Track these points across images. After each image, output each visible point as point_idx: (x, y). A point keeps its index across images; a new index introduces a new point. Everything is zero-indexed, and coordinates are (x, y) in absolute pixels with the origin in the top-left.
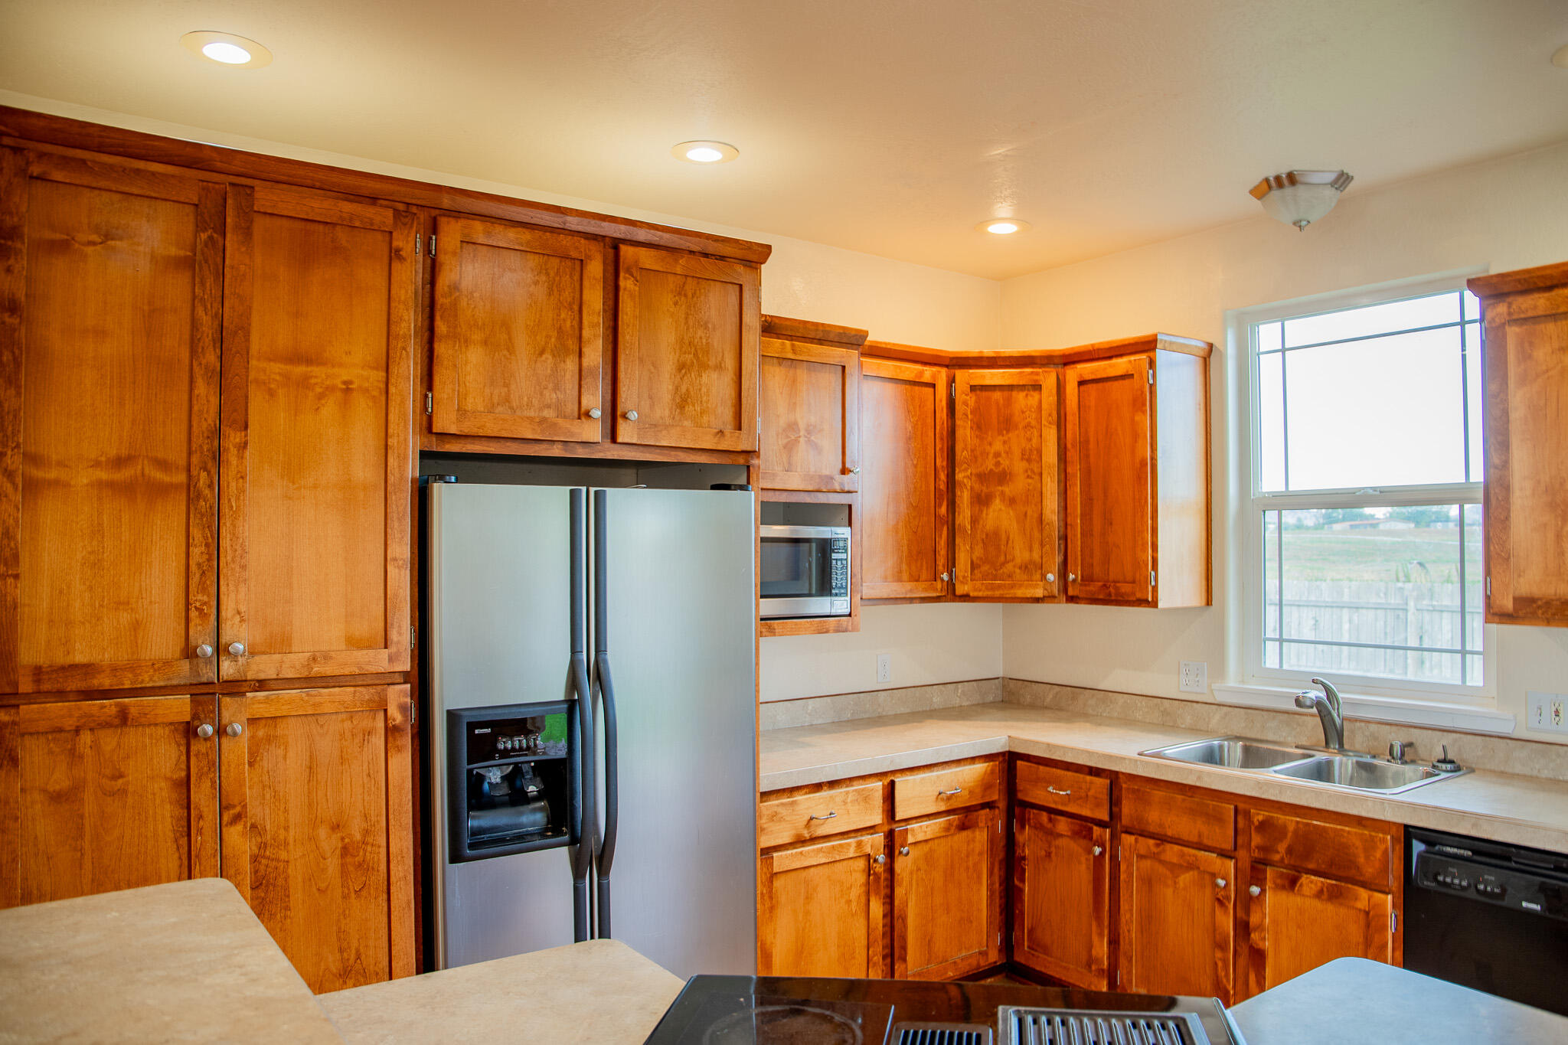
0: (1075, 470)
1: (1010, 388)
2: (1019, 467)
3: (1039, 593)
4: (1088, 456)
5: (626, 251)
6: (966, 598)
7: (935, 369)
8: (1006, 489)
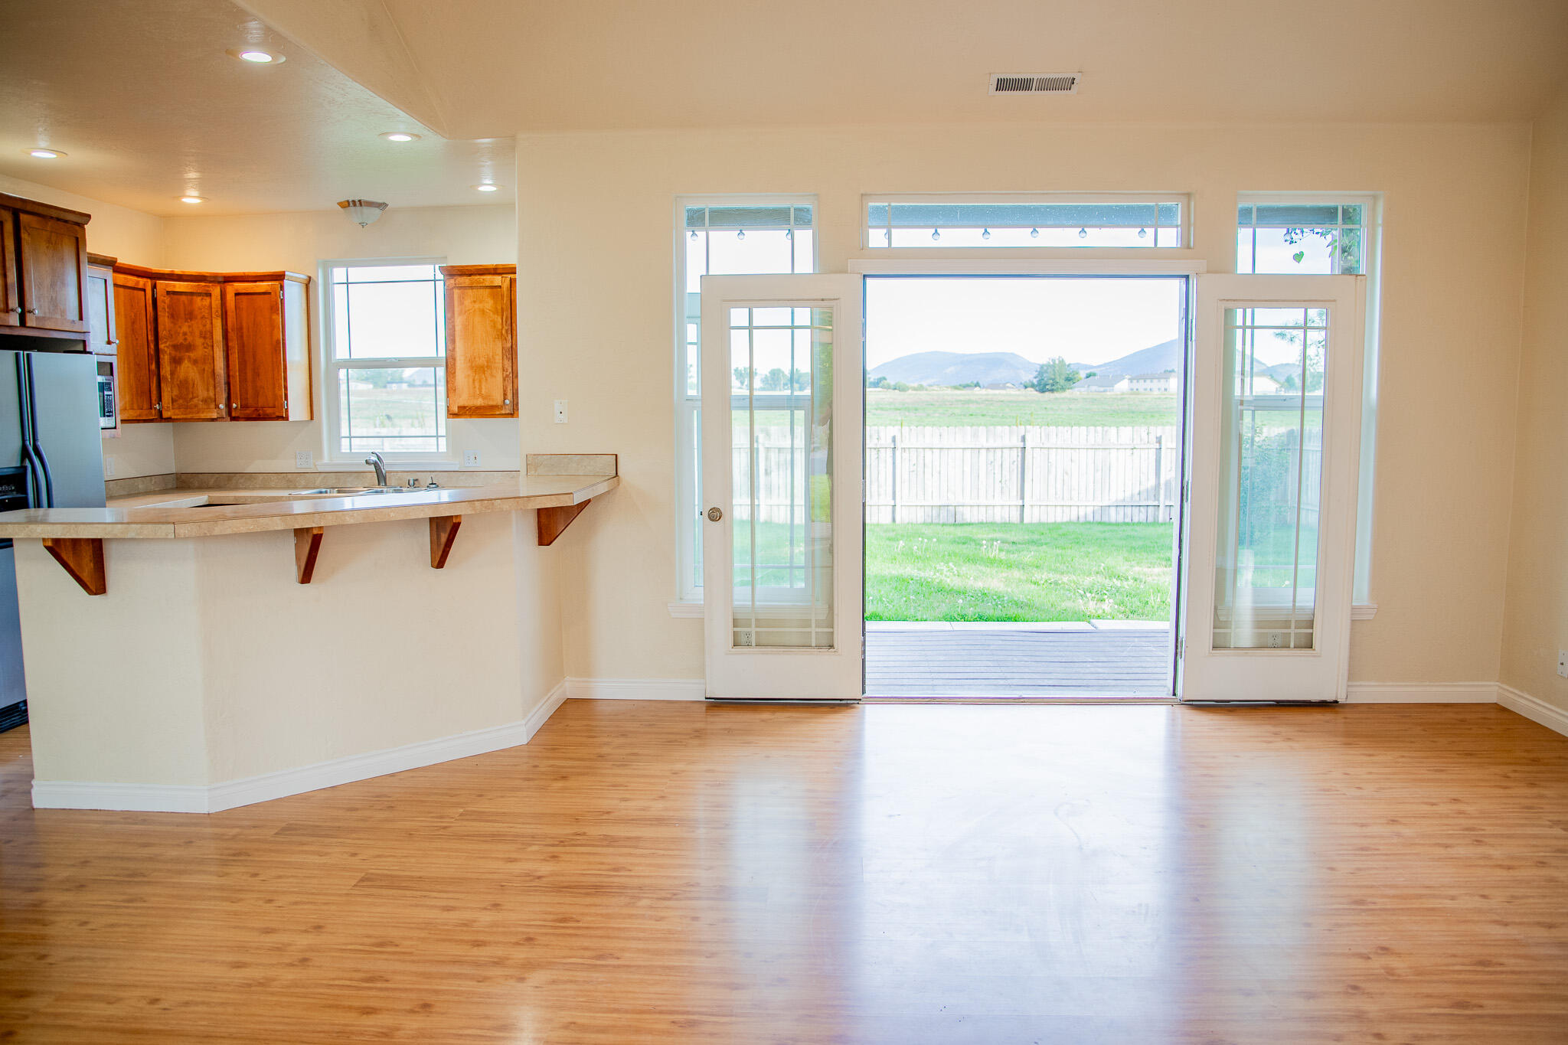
1: (192, 294)
2: (199, 341)
3: (215, 416)
5: (23, 217)
6: (169, 420)
7: (145, 280)
8: (192, 355)
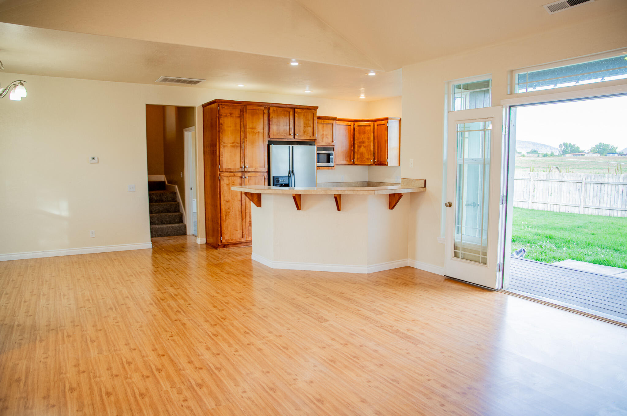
0: (376, 141)
1: (365, 126)
2: (366, 140)
3: (370, 164)
4: (378, 139)
5: (296, 110)
6: (356, 165)
7: (351, 122)
8: (364, 145)
